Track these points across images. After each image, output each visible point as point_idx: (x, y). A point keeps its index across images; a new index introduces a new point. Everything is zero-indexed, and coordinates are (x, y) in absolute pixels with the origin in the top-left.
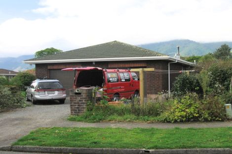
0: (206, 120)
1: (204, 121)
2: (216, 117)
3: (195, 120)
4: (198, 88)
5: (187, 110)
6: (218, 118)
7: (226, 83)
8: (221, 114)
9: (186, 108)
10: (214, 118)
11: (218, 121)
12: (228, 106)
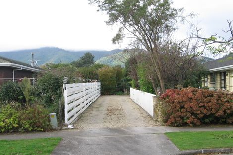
0: (26, 131)
1: (24, 132)
2: (38, 127)
3: (15, 131)
4: (22, 97)
5: (7, 120)
6: (40, 129)
7: (58, 91)
8: (44, 125)
9: (6, 119)
10: (36, 128)
11: (40, 131)
12: (53, 116)
